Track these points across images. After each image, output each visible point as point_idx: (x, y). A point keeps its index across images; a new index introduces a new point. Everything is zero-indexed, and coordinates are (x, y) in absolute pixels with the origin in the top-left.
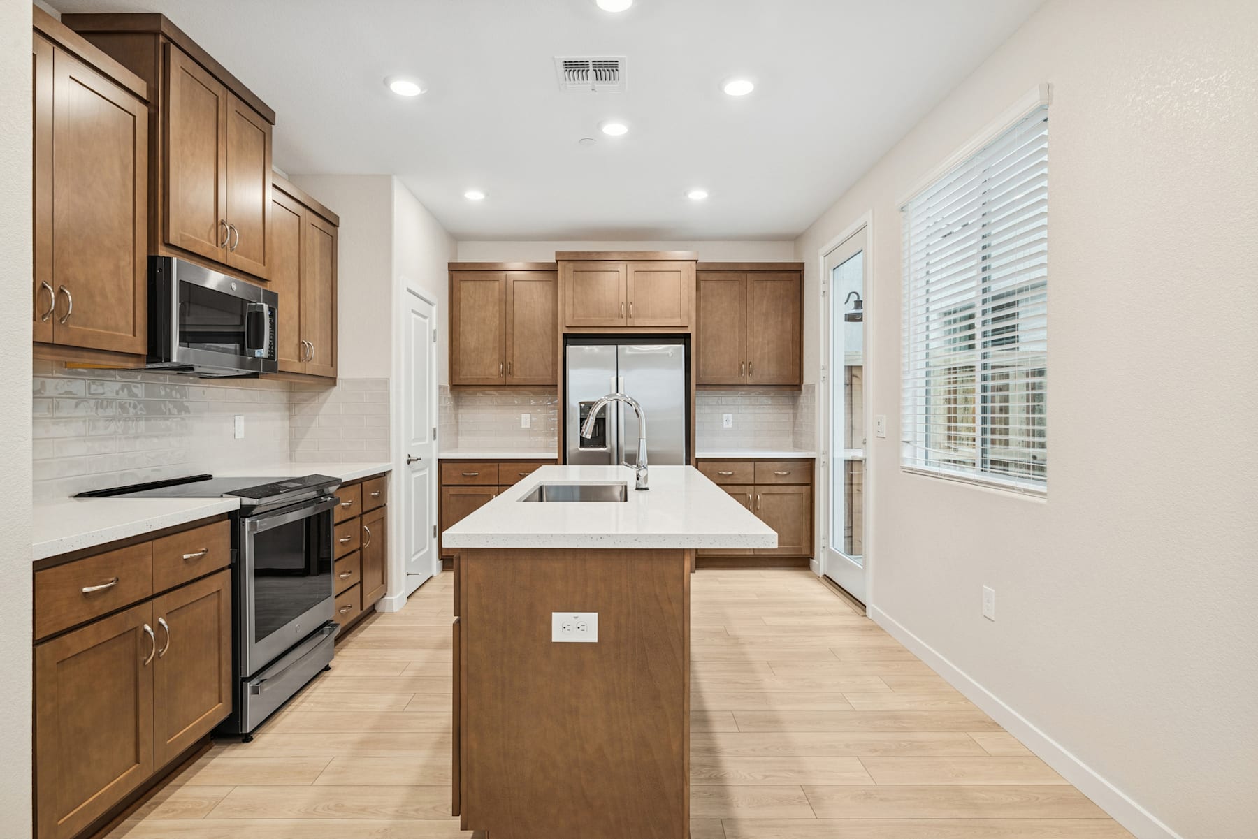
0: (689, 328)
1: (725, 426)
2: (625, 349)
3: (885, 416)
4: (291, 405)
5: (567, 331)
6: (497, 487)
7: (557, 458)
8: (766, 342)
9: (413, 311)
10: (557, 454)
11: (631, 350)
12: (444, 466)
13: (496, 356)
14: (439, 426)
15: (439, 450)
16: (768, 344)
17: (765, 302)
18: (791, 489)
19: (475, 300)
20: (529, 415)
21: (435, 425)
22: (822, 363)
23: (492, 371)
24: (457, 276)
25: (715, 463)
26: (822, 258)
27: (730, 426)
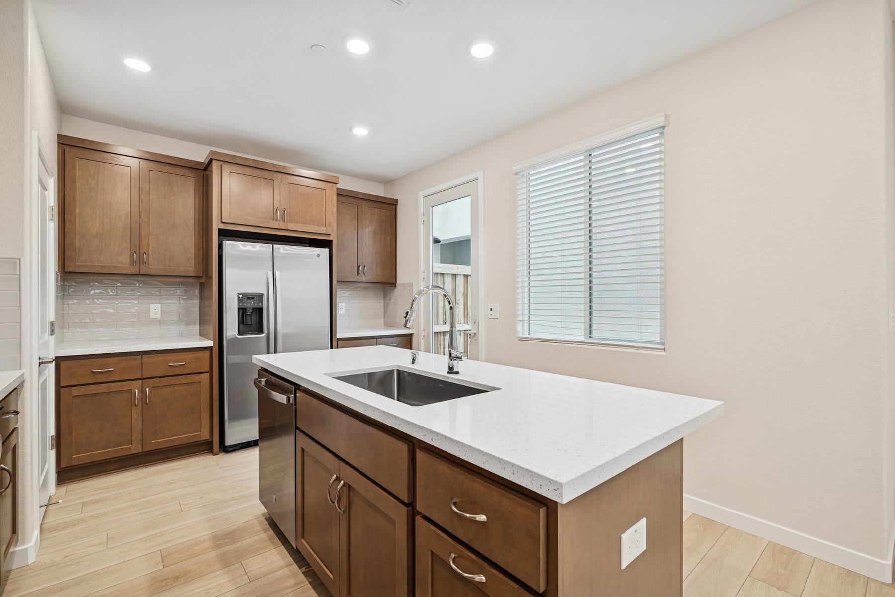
0: (331, 236)
2: (280, 248)
3: (498, 305)
5: (223, 227)
6: (140, 381)
7: (212, 346)
11: (285, 249)
12: (63, 364)
20: (160, 305)
21: (52, 318)
22: (422, 268)
23: (122, 260)
26: (421, 199)
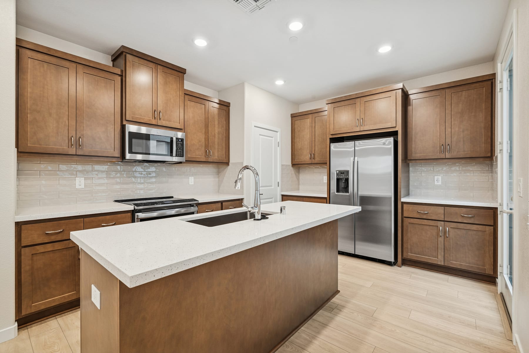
1: (436, 183)
4: (218, 173)
8: (461, 130)
9: (260, 135)
10: (327, 195)
13: (308, 151)
14: (282, 181)
15: (282, 191)
16: (463, 131)
17: (460, 105)
18: (475, 227)
19: (300, 128)
24: (294, 118)
25: (415, 206)
27: (440, 183)
